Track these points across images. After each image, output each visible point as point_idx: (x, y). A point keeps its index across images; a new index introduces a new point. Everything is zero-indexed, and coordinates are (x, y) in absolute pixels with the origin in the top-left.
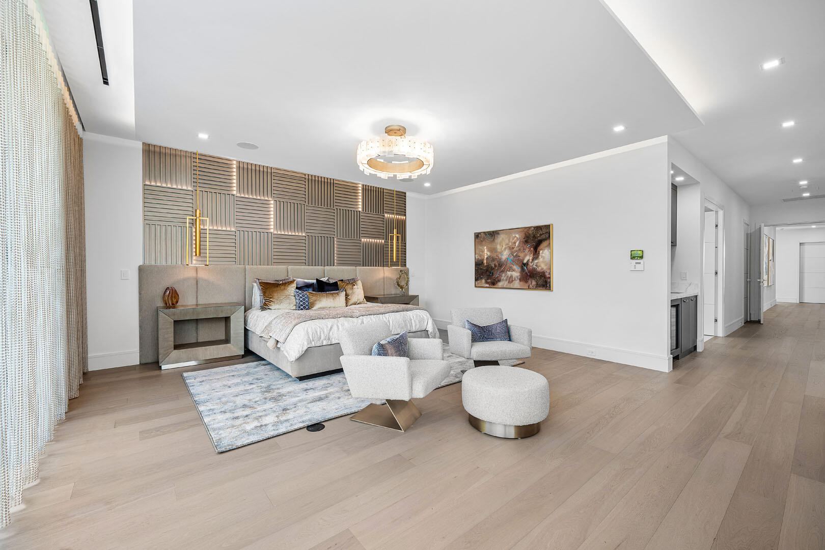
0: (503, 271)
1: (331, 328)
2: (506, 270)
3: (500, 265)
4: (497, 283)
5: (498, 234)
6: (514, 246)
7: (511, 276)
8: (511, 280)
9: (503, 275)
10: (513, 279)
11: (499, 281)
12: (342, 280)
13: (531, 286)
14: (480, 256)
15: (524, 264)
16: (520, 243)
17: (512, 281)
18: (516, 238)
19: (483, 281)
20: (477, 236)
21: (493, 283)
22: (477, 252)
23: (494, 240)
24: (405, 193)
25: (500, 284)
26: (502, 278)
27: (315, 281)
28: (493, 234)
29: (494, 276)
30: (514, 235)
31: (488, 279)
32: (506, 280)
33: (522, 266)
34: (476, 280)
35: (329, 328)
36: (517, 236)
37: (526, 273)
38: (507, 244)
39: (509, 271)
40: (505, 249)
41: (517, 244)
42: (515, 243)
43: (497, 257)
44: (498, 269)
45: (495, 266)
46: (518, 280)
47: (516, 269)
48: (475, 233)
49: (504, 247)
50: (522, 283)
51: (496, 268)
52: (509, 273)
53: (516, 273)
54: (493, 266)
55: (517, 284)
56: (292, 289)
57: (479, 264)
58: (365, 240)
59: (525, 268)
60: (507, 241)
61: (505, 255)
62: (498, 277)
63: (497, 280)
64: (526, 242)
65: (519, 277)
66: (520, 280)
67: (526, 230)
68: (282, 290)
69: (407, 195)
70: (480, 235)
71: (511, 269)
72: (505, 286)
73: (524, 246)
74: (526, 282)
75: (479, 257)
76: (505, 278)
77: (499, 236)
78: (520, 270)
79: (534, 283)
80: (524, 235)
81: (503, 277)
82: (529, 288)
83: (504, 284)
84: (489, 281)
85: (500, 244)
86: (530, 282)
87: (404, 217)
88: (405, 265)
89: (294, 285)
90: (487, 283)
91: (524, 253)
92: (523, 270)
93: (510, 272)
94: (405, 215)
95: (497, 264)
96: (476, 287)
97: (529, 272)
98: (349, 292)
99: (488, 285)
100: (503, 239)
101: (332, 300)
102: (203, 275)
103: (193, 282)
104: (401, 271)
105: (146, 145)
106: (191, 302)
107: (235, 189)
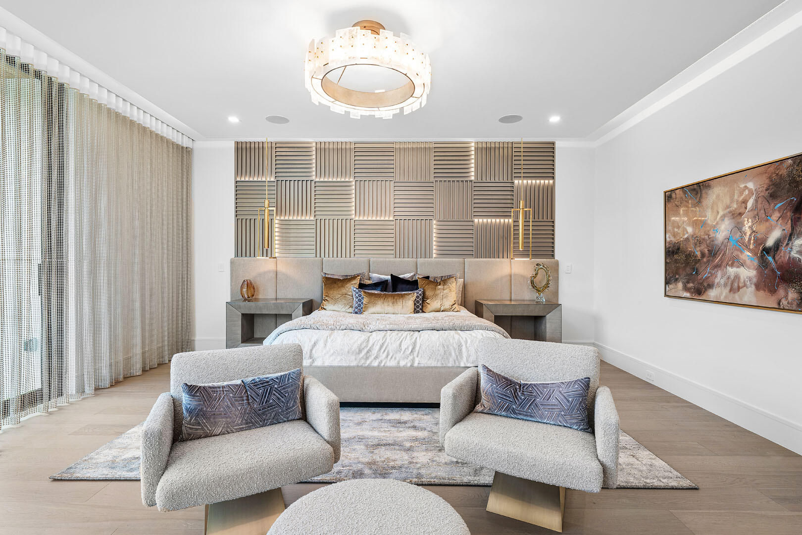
0: (718, 266)
1: (315, 344)
2: (724, 264)
3: (713, 252)
4: (706, 290)
5: (709, 187)
6: (742, 210)
7: (737, 277)
8: (735, 286)
9: (719, 274)
10: (741, 285)
11: (710, 286)
12: (428, 278)
13: (784, 302)
14: (674, 236)
15: (767, 250)
16: (756, 201)
17: (739, 288)
18: (747, 192)
19: (680, 285)
20: (669, 196)
21: (699, 291)
22: (669, 228)
23: (700, 202)
24: (553, 143)
25: (712, 294)
26: (717, 281)
27: (389, 277)
28: (698, 190)
29: (700, 277)
30: (742, 186)
31: (688, 282)
32: (725, 285)
33: (762, 256)
34: (667, 282)
35: (313, 343)
36: (751, 185)
37: (773, 270)
38: (728, 207)
39: (732, 265)
40: (724, 216)
41: (750, 204)
42: (745, 202)
43: (706, 237)
44: (708, 261)
45: (703, 255)
46: (753, 287)
47: (748, 262)
48: (665, 193)
49: (721, 213)
50: (761, 293)
51: (705, 260)
52: (731, 271)
53: (748, 273)
54: (698, 254)
55: (749, 294)
56: (353, 287)
57: (672, 252)
58: (481, 220)
59: (770, 258)
60: (727, 200)
61: (722, 231)
62: (707, 278)
63: (705, 284)
64: (773, 196)
65: (755, 280)
66: (758, 287)
67: (772, 169)
68: (339, 287)
69: (557, 146)
70: (674, 195)
71: (735, 262)
72: (722, 299)
73: (767, 206)
74: (773, 291)
75: (673, 239)
76: (722, 281)
77: (710, 192)
78: (756, 262)
79: (792, 295)
80: (767, 181)
81: (719, 279)
82: (779, 308)
83: (721, 293)
84: (691, 285)
85: (712, 208)
86: (781, 292)
87: (551, 182)
88: (553, 256)
89: (357, 282)
90: (686, 289)
91: (768, 224)
92: (763, 263)
93: (735, 269)
94: (553, 178)
95: (706, 251)
96: (666, 295)
97: (780, 268)
98: (429, 293)
99: (688, 295)
100: (718, 196)
101: (391, 304)
102: (281, 268)
103: (273, 275)
104: (537, 265)
105: (237, 143)
106: (271, 295)
107: (314, 173)
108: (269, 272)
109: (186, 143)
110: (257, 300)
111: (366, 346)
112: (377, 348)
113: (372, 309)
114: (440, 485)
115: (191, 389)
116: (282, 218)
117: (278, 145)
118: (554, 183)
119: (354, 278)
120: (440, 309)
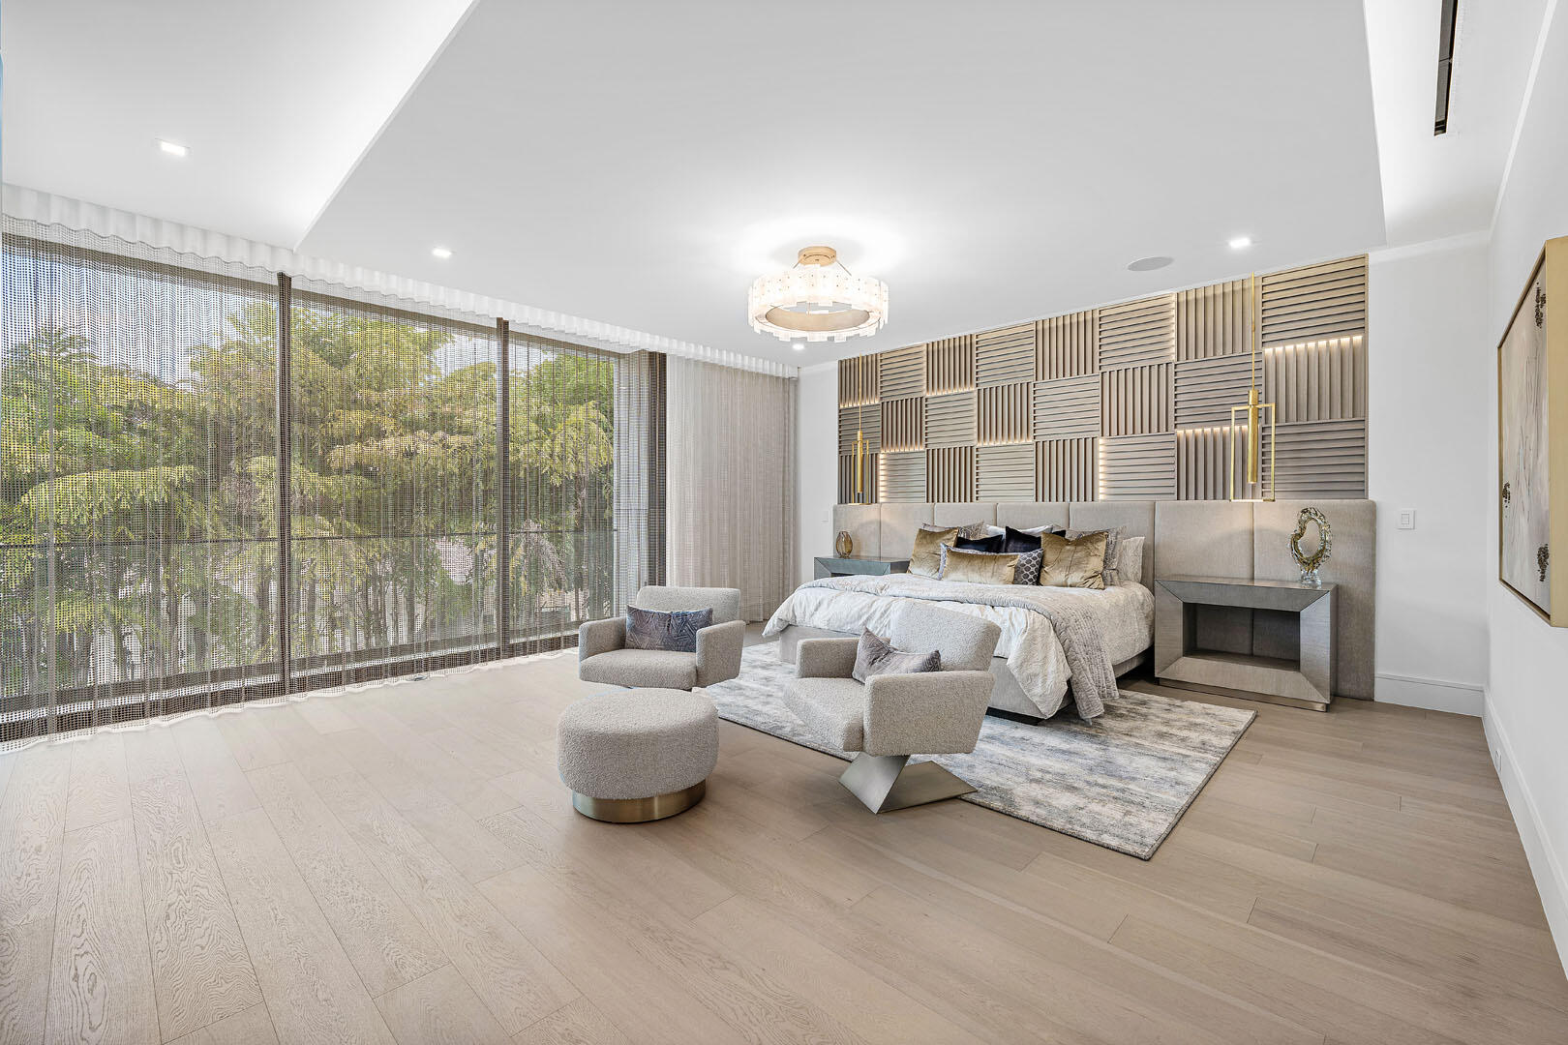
12: (1062, 532)
27: (1004, 531)
56: (942, 544)
58: (1189, 432)
87: (1358, 340)
88: (1363, 492)
94: (1363, 332)
102: (886, 518)
103: (875, 527)
104: (1303, 512)
105: (841, 362)
106: (874, 553)
107: (925, 387)
108: (871, 523)
109: (789, 372)
110: (858, 557)
111: (868, 611)
112: (878, 615)
113: (953, 576)
114: (833, 756)
115: (631, 610)
116: (888, 451)
117: (884, 356)
118: (1365, 342)
119: (949, 531)
120: (1066, 581)
